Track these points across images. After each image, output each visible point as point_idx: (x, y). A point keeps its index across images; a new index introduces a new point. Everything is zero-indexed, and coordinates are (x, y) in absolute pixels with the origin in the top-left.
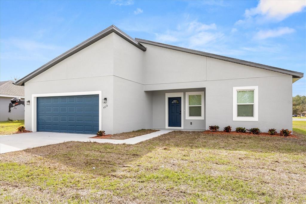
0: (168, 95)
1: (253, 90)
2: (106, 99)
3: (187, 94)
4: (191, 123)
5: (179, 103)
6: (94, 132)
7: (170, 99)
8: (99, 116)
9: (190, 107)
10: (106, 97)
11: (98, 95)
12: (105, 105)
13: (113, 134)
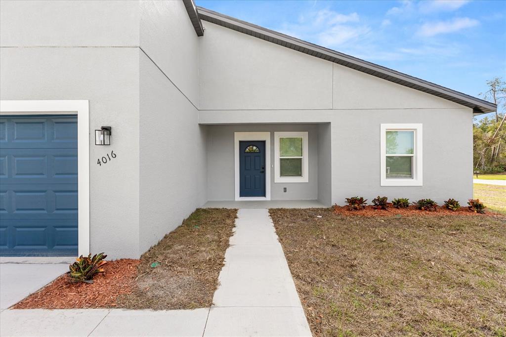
0: (240, 136)
1: (412, 131)
2: (107, 130)
3: (278, 135)
4: (285, 190)
5: (260, 152)
6: (56, 247)
7: (243, 144)
8: (77, 191)
9: (281, 159)
10: (106, 125)
11: (75, 116)
12: (103, 152)
13: (138, 258)
